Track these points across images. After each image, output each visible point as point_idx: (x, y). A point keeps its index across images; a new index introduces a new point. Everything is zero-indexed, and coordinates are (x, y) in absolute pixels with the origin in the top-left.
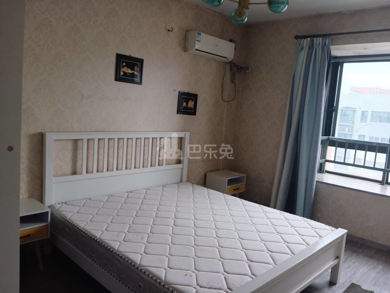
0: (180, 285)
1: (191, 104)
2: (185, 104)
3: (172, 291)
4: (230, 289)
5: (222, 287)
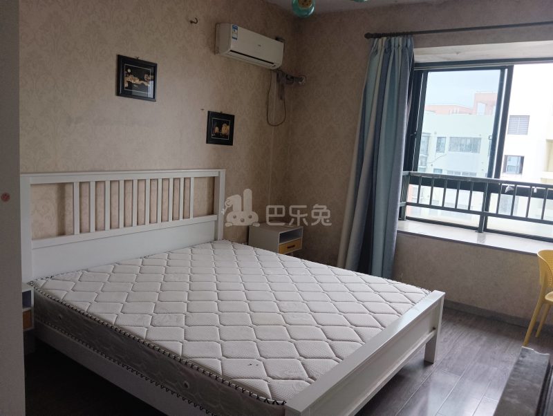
0: (246, 378)
3: (236, 388)
4: (312, 378)
5: (301, 377)
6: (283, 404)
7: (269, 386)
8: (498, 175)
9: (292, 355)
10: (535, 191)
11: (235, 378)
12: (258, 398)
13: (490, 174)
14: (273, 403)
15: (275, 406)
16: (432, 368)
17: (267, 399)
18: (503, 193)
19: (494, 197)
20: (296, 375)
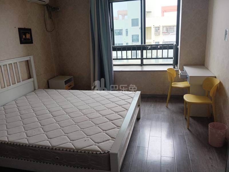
0: (87, 147)
1: (28, 36)
2: (24, 36)
3: (85, 152)
4: (113, 138)
5: (109, 139)
6: (108, 152)
7: (98, 147)
8: (145, 43)
9: (100, 132)
10: (159, 47)
11: (82, 148)
12: (96, 153)
13: (142, 43)
14: (104, 153)
15: (105, 154)
16: (141, 120)
17: (100, 153)
18: (148, 50)
19: (144, 51)
20: (106, 139)
